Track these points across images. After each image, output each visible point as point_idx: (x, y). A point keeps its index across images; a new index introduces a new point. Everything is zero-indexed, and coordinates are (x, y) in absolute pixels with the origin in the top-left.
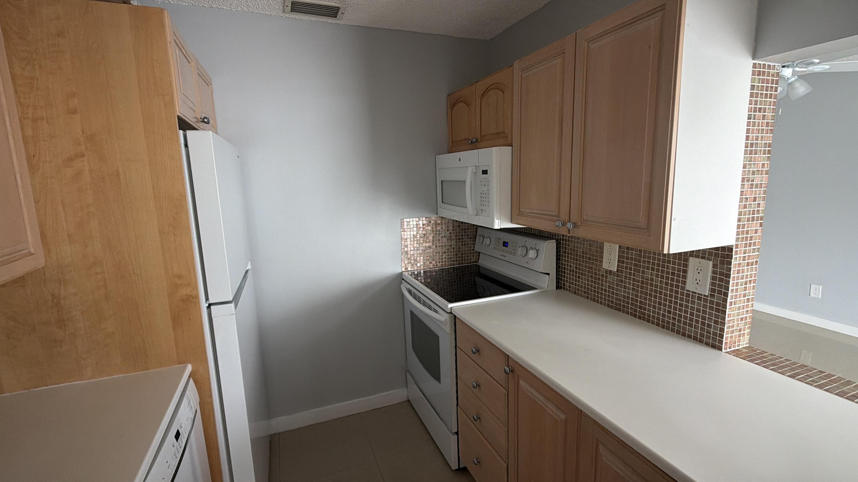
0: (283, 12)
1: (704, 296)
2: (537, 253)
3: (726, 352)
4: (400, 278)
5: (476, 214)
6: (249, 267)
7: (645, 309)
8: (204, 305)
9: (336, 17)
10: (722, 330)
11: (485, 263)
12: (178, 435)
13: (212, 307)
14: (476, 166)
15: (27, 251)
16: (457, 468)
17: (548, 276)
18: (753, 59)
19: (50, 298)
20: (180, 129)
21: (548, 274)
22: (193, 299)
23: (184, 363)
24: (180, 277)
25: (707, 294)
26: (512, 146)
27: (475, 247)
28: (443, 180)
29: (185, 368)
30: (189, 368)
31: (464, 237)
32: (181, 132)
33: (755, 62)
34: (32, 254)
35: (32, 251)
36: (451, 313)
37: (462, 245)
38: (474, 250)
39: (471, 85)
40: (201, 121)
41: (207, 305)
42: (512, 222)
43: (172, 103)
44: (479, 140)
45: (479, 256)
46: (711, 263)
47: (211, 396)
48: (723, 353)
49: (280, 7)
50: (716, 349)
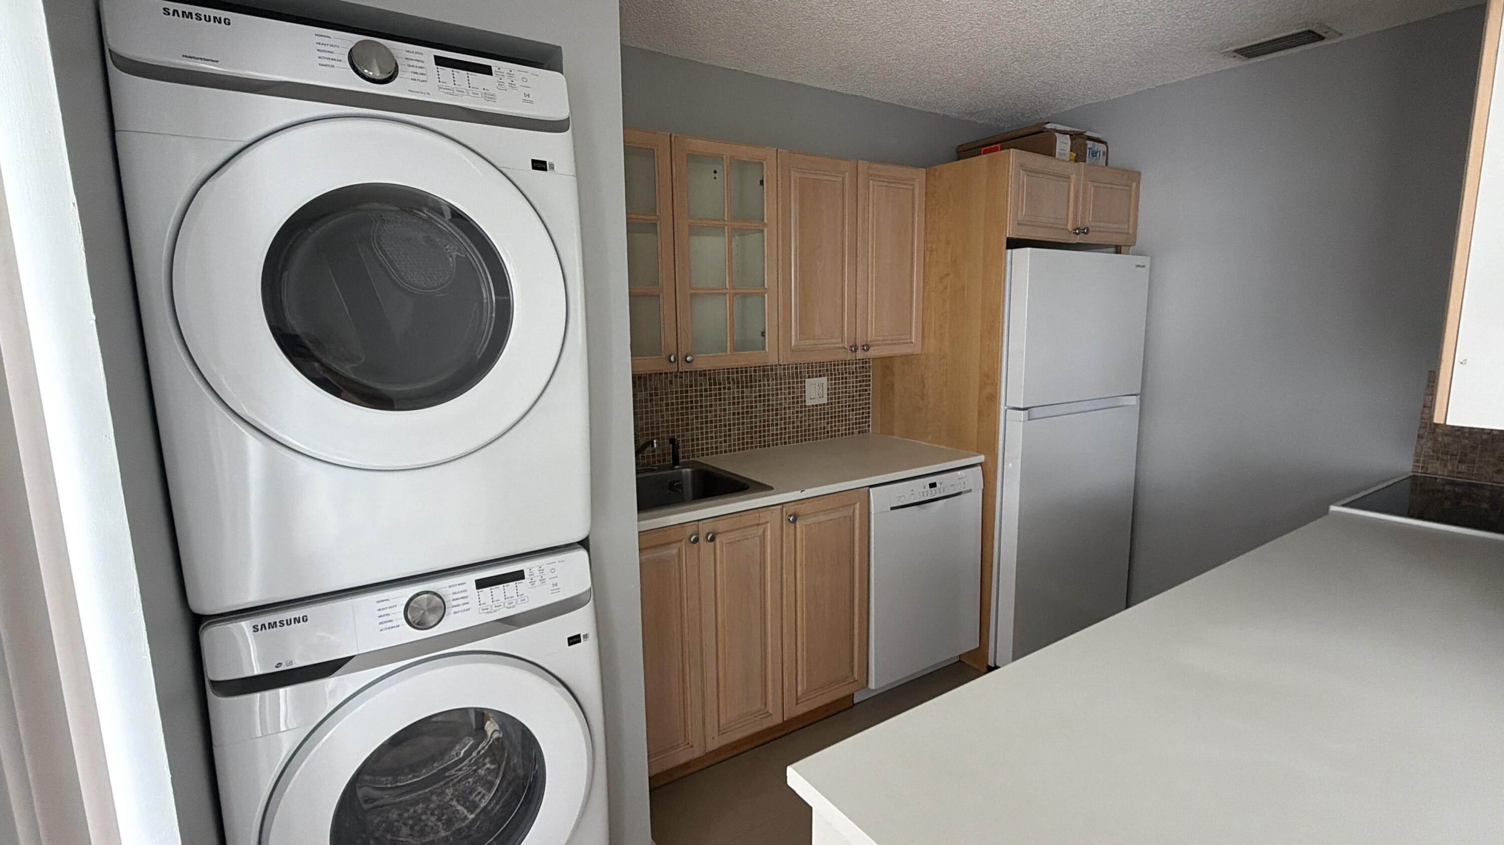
6: (1131, 400)
8: (1003, 407)
12: (933, 485)
13: (1008, 411)
15: (909, 340)
19: (920, 377)
20: (1008, 248)
22: (995, 398)
24: (987, 376)
29: (972, 456)
30: (980, 458)
32: (1009, 251)
34: (912, 343)
35: (913, 341)
40: (1073, 233)
41: (1005, 407)
43: (1004, 228)
47: (994, 490)
49: (1227, 60)
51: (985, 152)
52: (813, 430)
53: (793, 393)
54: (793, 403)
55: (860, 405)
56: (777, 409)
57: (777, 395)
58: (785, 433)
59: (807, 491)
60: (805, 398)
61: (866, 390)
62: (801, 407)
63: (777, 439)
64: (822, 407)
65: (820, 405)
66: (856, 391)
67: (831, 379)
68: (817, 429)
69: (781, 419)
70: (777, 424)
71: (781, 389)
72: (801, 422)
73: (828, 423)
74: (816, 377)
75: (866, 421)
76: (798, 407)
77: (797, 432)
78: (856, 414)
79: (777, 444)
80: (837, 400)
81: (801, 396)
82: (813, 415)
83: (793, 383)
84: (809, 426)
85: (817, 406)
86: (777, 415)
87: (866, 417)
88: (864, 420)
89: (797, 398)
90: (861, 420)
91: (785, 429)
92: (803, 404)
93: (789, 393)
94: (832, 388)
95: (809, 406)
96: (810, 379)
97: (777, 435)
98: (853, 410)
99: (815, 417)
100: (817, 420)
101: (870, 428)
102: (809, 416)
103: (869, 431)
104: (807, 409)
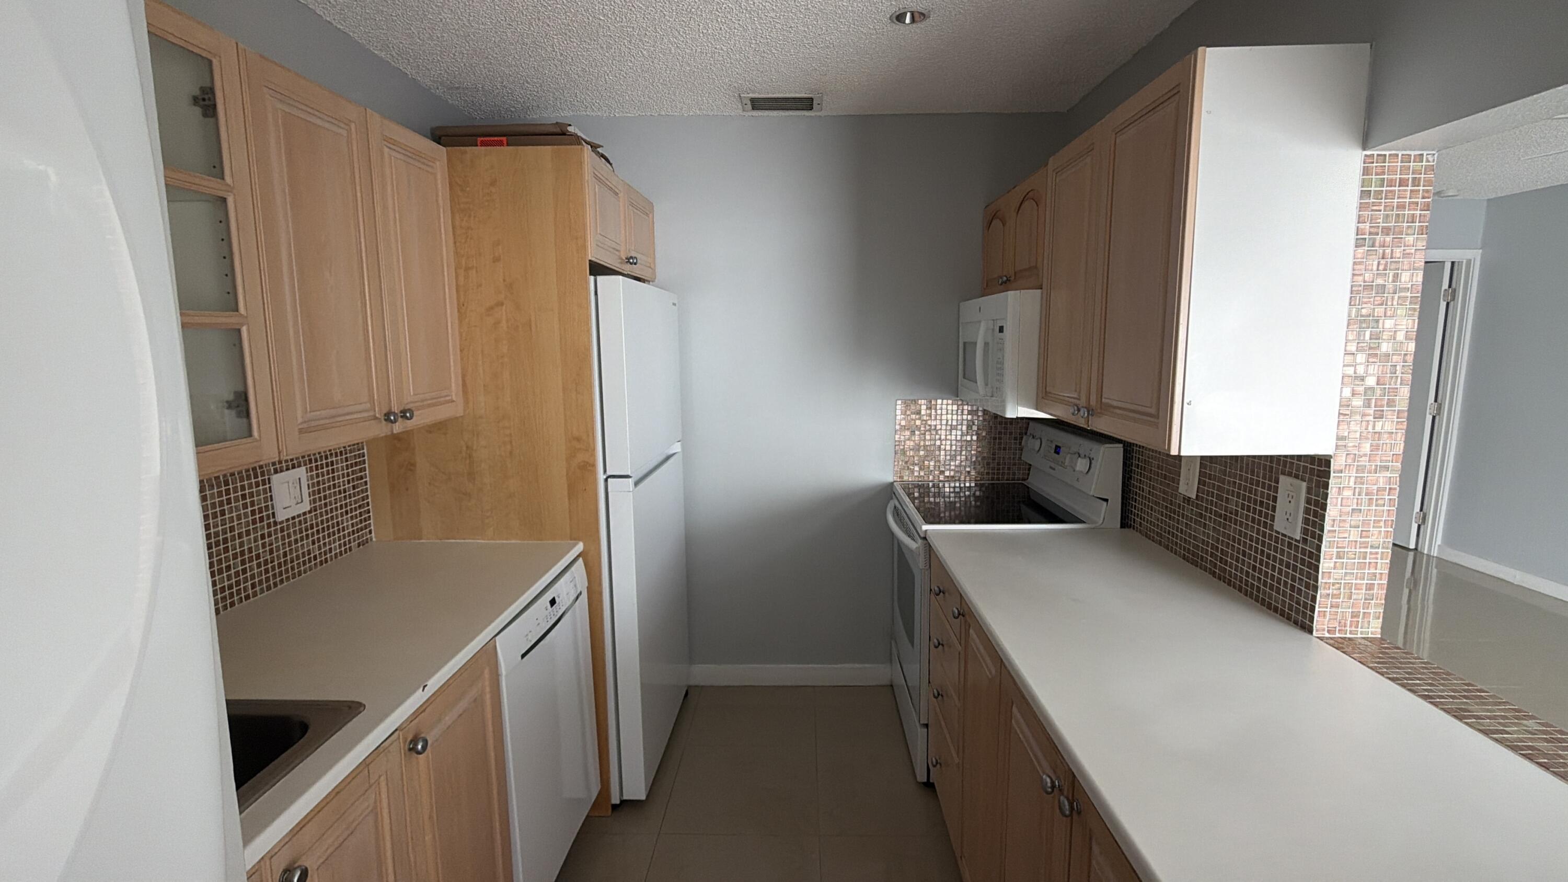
0: (744, 111)
1: (1296, 540)
2: (1090, 464)
3: (1318, 637)
4: (888, 491)
5: (991, 395)
6: (677, 448)
7: (1226, 563)
8: (601, 477)
9: (811, 110)
10: (1314, 599)
11: (1036, 483)
12: (553, 602)
13: (609, 480)
14: (993, 320)
15: (450, 398)
16: (925, 780)
17: (1105, 503)
18: (1364, 149)
19: (464, 448)
20: (591, 274)
21: (1106, 500)
22: (589, 467)
23: (575, 539)
24: (578, 439)
25: (1298, 538)
26: (1041, 289)
27: (1023, 454)
28: (966, 341)
29: (575, 545)
30: (580, 547)
31: (1003, 436)
32: (592, 278)
33: (1368, 153)
34: (453, 401)
35: (454, 399)
36: (925, 538)
37: (1000, 449)
38: (1020, 458)
39: (1008, 192)
40: (627, 262)
41: (605, 477)
42: (1037, 409)
43: (584, 247)
44: (1012, 278)
45: (1029, 470)
46: (1304, 485)
47: (600, 584)
48: (1314, 638)
49: (738, 106)
50: (1305, 632)
51: (484, 144)
52: (292, 561)
53: (252, 504)
54: (254, 522)
55: (356, 502)
56: (225, 541)
57: (223, 513)
58: (246, 580)
59: (430, 683)
60: (273, 508)
61: (361, 478)
62: (269, 526)
63: (232, 595)
64: (302, 518)
65: (299, 516)
66: (349, 481)
67: (311, 470)
68: (298, 557)
69: (235, 557)
70: (228, 568)
71: (229, 502)
72: (271, 552)
73: (313, 543)
74: (288, 469)
75: (365, 525)
76: (262, 528)
77: (267, 571)
78: (352, 518)
79: (232, 604)
80: (323, 502)
81: (267, 507)
82: (289, 536)
83: (250, 486)
84: (285, 555)
85: (293, 518)
86: (226, 550)
87: (365, 518)
88: (364, 524)
89: (260, 511)
90: (359, 526)
91: (244, 571)
92: (272, 520)
93: (245, 506)
94: (313, 484)
95: (282, 522)
96: (278, 475)
97: (230, 587)
98: (347, 513)
99: (293, 538)
100: (296, 541)
101: (373, 534)
102: (283, 538)
103: (371, 539)
104: (279, 527)
